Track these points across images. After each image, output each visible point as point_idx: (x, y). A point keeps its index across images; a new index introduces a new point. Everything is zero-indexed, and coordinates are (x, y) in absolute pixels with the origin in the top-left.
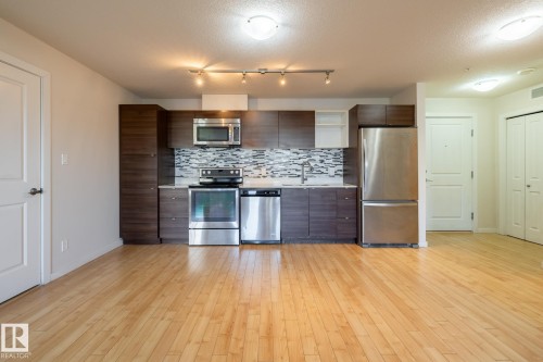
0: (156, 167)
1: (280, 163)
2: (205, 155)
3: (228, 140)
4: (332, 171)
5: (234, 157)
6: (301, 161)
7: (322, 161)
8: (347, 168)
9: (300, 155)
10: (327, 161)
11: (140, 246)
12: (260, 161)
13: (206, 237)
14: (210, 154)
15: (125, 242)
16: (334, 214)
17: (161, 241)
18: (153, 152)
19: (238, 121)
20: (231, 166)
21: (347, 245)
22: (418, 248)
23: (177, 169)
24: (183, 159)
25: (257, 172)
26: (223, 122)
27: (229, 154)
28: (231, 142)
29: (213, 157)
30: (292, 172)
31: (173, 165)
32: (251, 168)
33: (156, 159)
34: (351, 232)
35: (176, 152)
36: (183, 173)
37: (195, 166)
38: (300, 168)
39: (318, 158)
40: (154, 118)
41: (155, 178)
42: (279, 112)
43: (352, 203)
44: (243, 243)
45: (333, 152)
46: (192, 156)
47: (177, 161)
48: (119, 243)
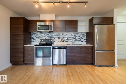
0: (23, 38)
1: (65, 37)
2: (41, 35)
3: (48, 29)
4: (82, 40)
5: (51, 35)
6: (72, 37)
7: (79, 37)
8: (87, 39)
9: (72, 35)
10: (81, 37)
11: (18, 66)
12: (59, 37)
13: (43, 63)
14: (43, 35)
15: (13, 65)
16: (85, 55)
17: (25, 64)
18: (22, 33)
19: (52, 23)
20: (50, 38)
21: (89, 65)
22: (115, 67)
23: (32, 39)
24: (34, 36)
25: (58, 40)
26: (47, 23)
27: (49, 34)
28: (50, 30)
29: (44, 35)
30: (69, 40)
31: (31, 38)
32: (56, 39)
33: (23, 36)
34: (90, 61)
35: (32, 34)
36: (34, 41)
37: (38, 38)
38: (72, 39)
39: (78, 36)
40: (22, 21)
41: (23, 42)
42: (65, 20)
43: (91, 51)
44: (53, 65)
45: (82, 34)
46: (37, 35)
47: (32, 37)
48: (11, 65)
